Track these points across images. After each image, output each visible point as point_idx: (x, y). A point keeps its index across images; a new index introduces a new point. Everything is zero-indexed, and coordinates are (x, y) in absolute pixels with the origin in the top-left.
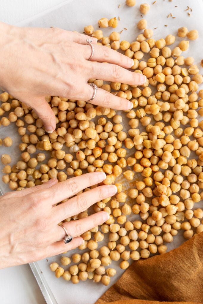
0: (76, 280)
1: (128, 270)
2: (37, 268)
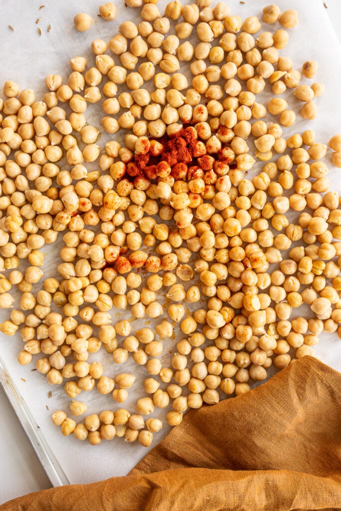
0: (96, 438)
2: (31, 421)
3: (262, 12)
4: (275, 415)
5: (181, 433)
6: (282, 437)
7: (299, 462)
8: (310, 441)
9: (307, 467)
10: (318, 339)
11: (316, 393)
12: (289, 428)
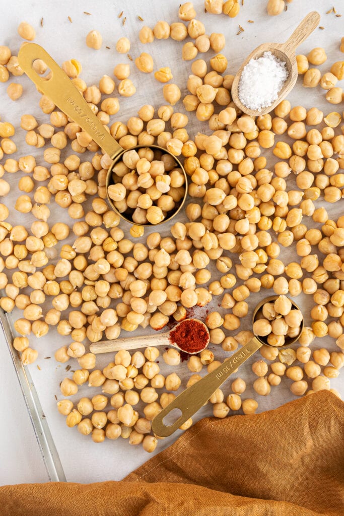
0: (99, 435)
1: (188, 432)
2: (37, 409)
3: (340, 41)
4: (283, 443)
5: (186, 444)
6: (286, 466)
7: (299, 492)
8: (312, 473)
9: (306, 499)
10: (339, 373)
11: (329, 428)
12: (295, 458)
